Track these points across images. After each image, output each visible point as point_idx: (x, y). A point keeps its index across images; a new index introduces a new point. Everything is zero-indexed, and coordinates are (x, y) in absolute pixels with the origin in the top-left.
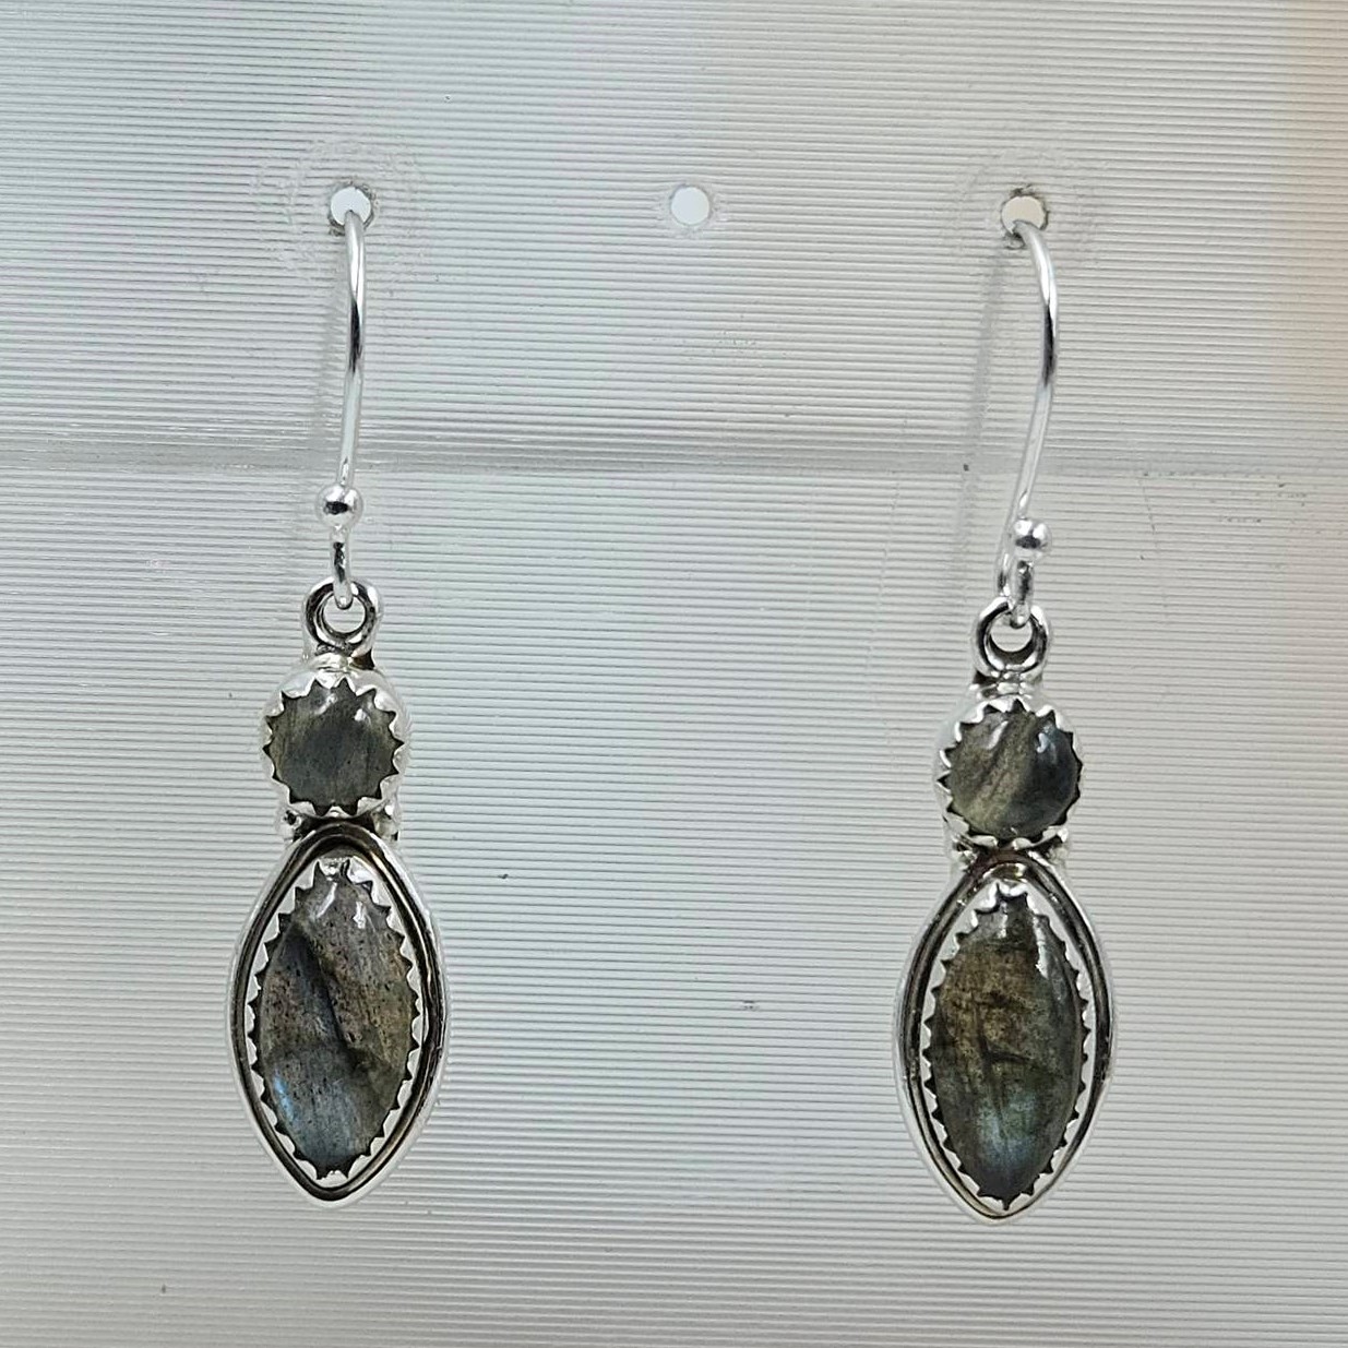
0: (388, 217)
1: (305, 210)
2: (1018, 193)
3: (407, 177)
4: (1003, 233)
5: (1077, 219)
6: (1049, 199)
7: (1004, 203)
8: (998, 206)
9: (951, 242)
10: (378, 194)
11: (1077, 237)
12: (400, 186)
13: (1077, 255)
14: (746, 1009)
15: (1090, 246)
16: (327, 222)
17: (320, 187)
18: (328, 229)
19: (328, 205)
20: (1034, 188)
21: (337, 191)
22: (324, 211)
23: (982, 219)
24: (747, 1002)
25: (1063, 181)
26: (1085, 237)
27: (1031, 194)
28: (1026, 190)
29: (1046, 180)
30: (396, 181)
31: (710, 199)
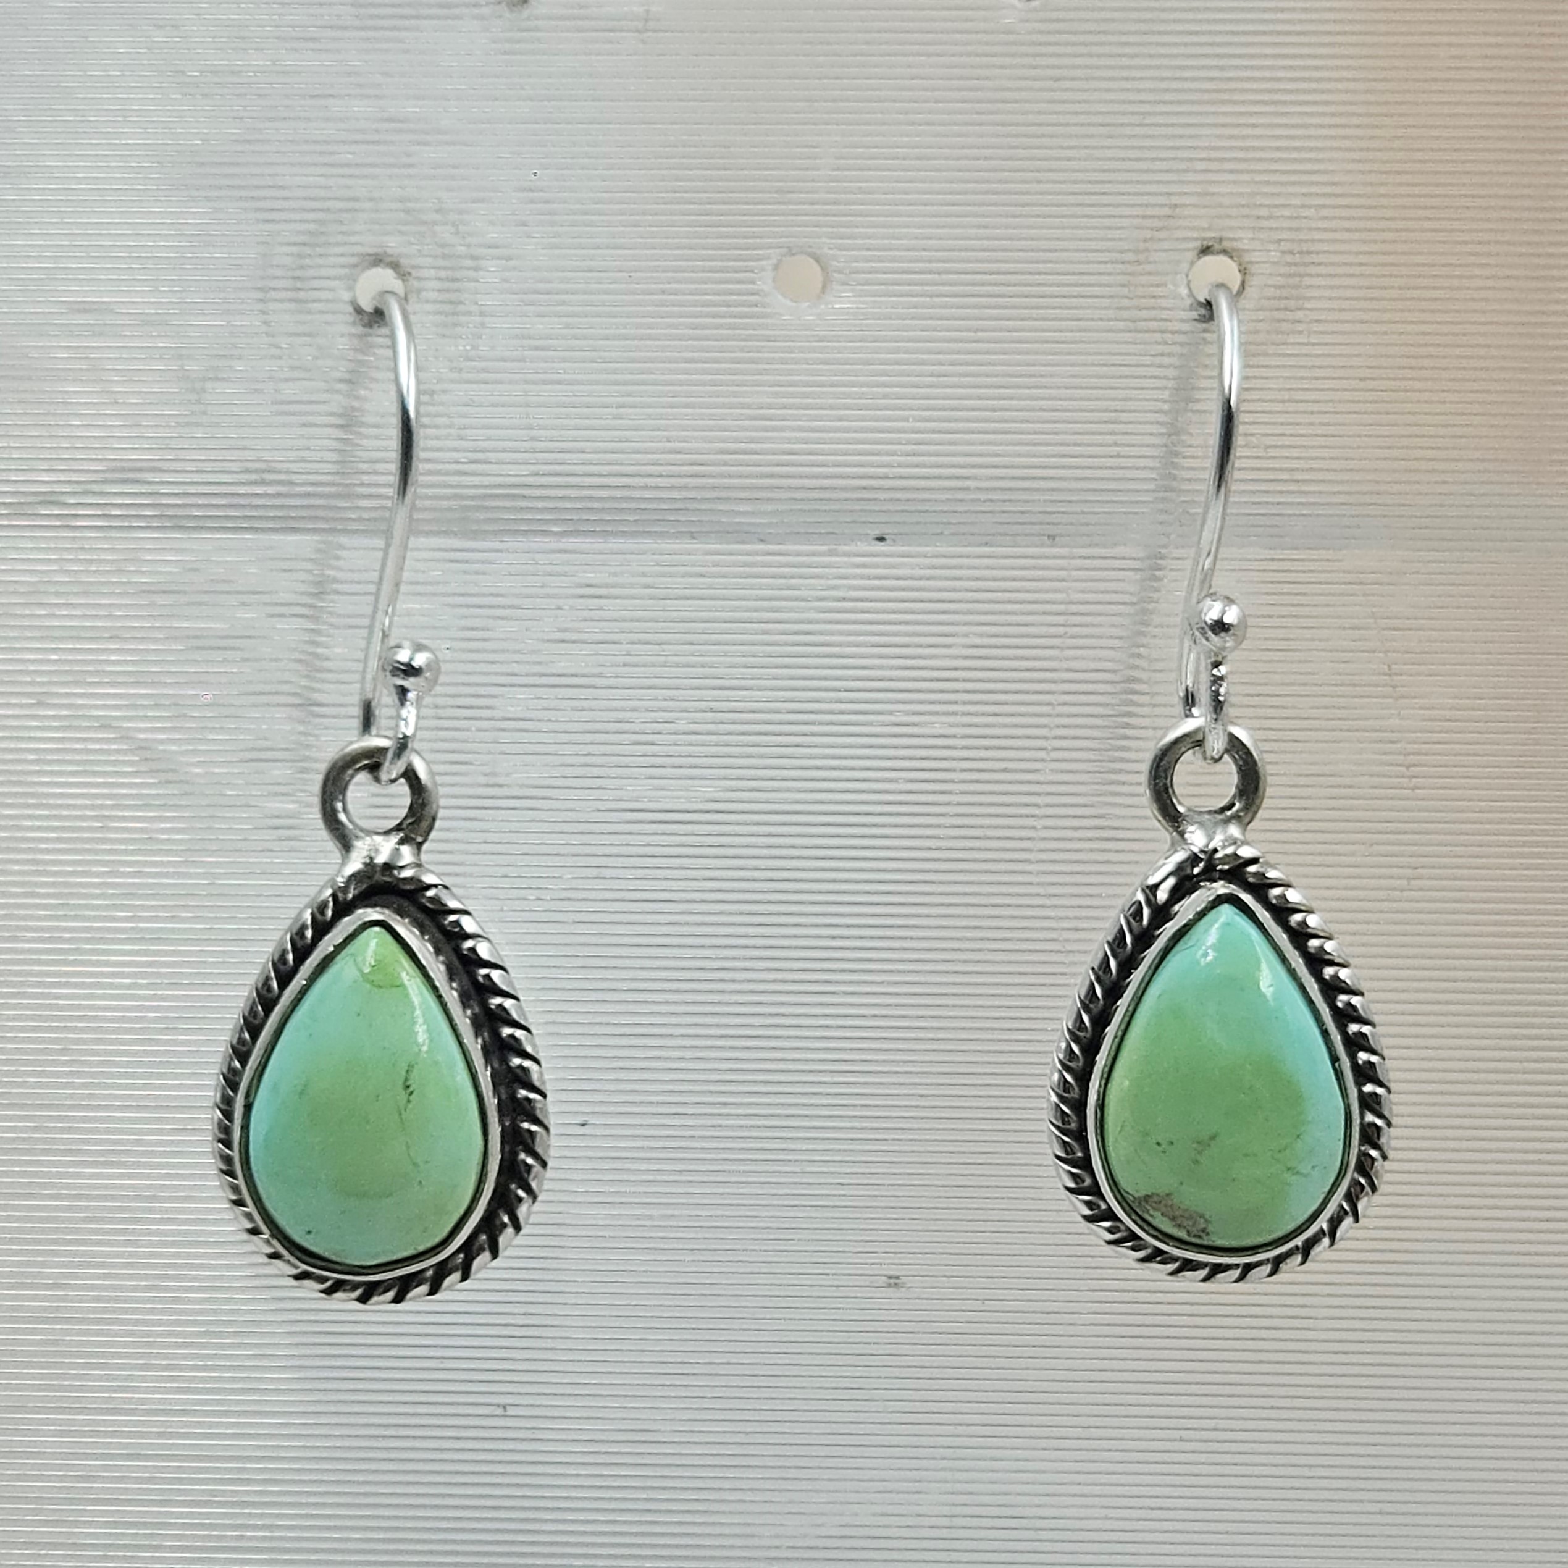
0: (427, 301)
1: (324, 295)
2: (1206, 251)
3: (446, 251)
4: (1189, 301)
5: (1281, 281)
6: (1247, 258)
7: (1192, 263)
8: (1185, 266)
9: (1125, 314)
10: (414, 273)
11: (1282, 304)
12: (441, 263)
13: (1285, 326)
14: (889, 1286)
15: (1300, 315)
16: (351, 309)
17: (343, 266)
18: (351, 319)
19: (351, 288)
20: (1226, 244)
21: (363, 270)
22: (346, 296)
23: (1165, 285)
24: (890, 1277)
25: (1262, 235)
26: (1292, 304)
27: (1225, 252)
28: (1217, 247)
29: (1240, 234)
30: (435, 257)
31: (823, 269)
